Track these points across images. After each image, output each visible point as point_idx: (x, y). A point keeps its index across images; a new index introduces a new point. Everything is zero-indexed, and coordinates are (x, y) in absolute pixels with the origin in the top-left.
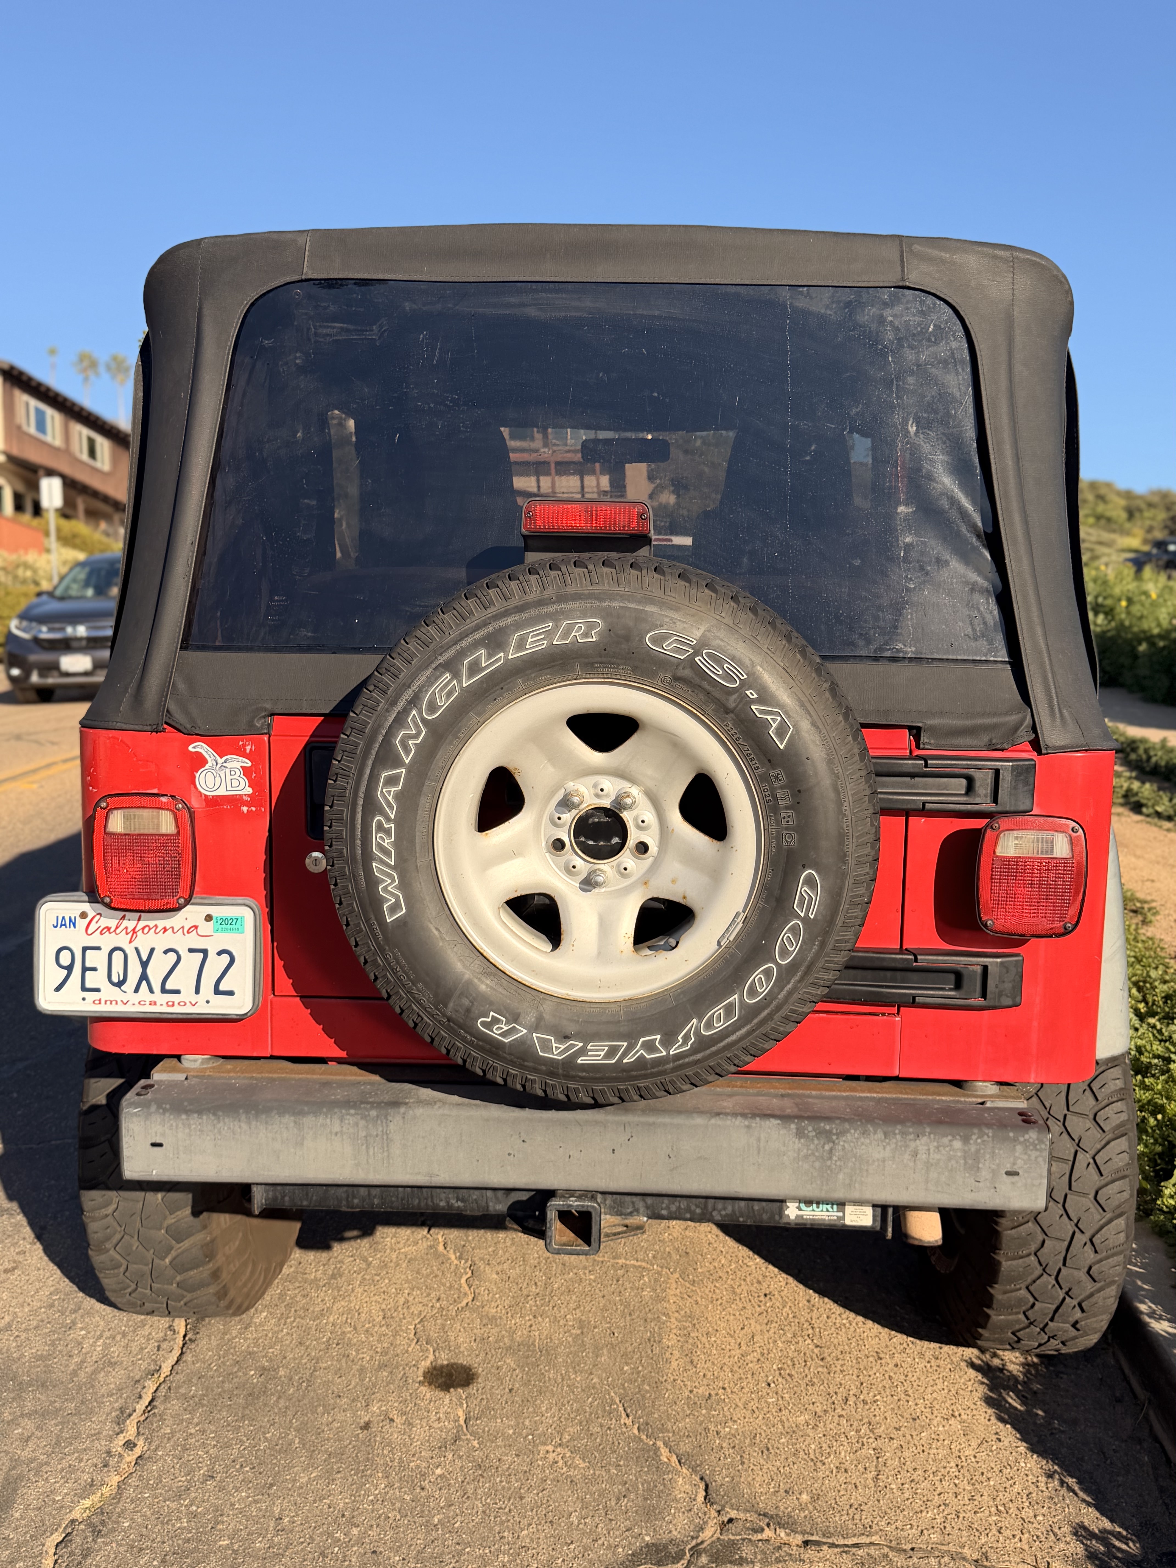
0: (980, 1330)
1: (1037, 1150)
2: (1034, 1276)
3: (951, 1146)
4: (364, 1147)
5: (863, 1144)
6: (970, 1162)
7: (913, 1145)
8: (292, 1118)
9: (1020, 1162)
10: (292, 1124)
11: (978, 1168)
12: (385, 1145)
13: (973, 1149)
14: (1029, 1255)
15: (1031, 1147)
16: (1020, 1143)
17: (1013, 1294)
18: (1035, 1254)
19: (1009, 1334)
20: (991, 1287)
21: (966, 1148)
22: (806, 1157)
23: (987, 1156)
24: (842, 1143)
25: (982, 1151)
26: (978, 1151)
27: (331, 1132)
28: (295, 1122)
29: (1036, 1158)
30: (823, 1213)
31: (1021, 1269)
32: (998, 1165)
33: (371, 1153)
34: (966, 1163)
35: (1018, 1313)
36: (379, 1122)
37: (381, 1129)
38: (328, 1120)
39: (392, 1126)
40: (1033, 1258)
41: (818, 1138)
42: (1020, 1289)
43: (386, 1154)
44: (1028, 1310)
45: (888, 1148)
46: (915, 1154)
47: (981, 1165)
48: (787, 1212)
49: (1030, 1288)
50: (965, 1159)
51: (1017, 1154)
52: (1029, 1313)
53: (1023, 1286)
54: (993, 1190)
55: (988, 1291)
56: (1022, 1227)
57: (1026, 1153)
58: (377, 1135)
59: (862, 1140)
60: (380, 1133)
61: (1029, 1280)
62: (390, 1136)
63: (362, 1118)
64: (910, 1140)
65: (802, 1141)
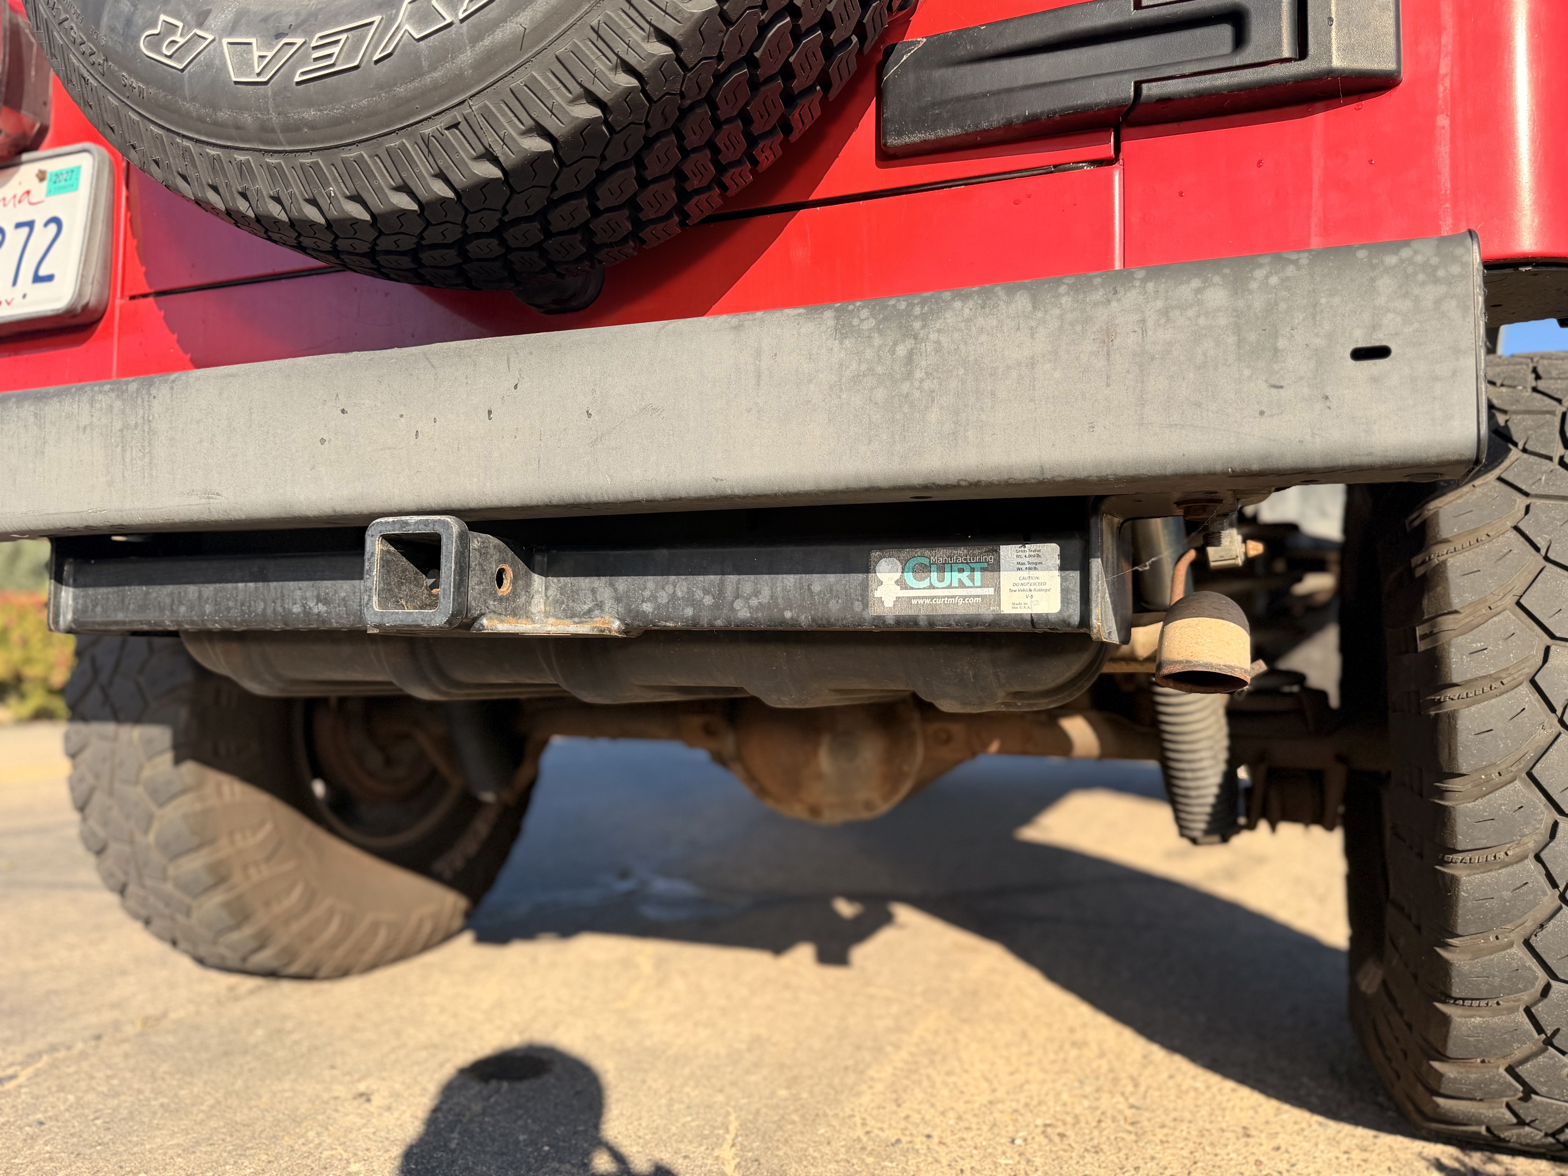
0: (1436, 1065)
1: (1436, 281)
2: (1541, 913)
3: (1199, 303)
4: (119, 450)
5: (981, 330)
6: (1252, 337)
7: (1101, 315)
8: (32, 408)
9: (1390, 321)
10: (32, 419)
11: (1276, 350)
12: (146, 444)
13: (1258, 302)
14: (1523, 858)
15: (1421, 277)
16: (1388, 270)
17: (1495, 957)
18: (1538, 858)
19: (1502, 1070)
20: (1446, 946)
21: (1241, 304)
22: (856, 379)
23: (1299, 316)
24: (933, 336)
25: (1283, 306)
26: (1271, 308)
27: (78, 427)
28: (36, 415)
29: (1438, 302)
30: (953, 592)
31: (1507, 894)
32: (1330, 337)
33: (128, 460)
34: (1240, 343)
35: (1512, 1010)
36: (139, 401)
37: (141, 413)
38: (75, 406)
39: (157, 407)
40: (1531, 864)
41: (880, 331)
42: (1511, 945)
43: (147, 460)
44: (1536, 1003)
45: (1042, 332)
46: (1108, 335)
47: (1281, 343)
48: (877, 594)
49: (1533, 941)
50: (1237, 329)
51: (1381, 301)
52: (1539, 1010)
53: (1517, 936)
54: (1319, 406)
55: (1439, 956)
56: (1497, 794)
57: (1406, 295)
58: (136, 425)
59: (980, 321)
60: (140, 421)
61: (1530, 924)
62: (153, 424)
63: (117, 396)
64: (1096, 304)
65: (847, 342)
